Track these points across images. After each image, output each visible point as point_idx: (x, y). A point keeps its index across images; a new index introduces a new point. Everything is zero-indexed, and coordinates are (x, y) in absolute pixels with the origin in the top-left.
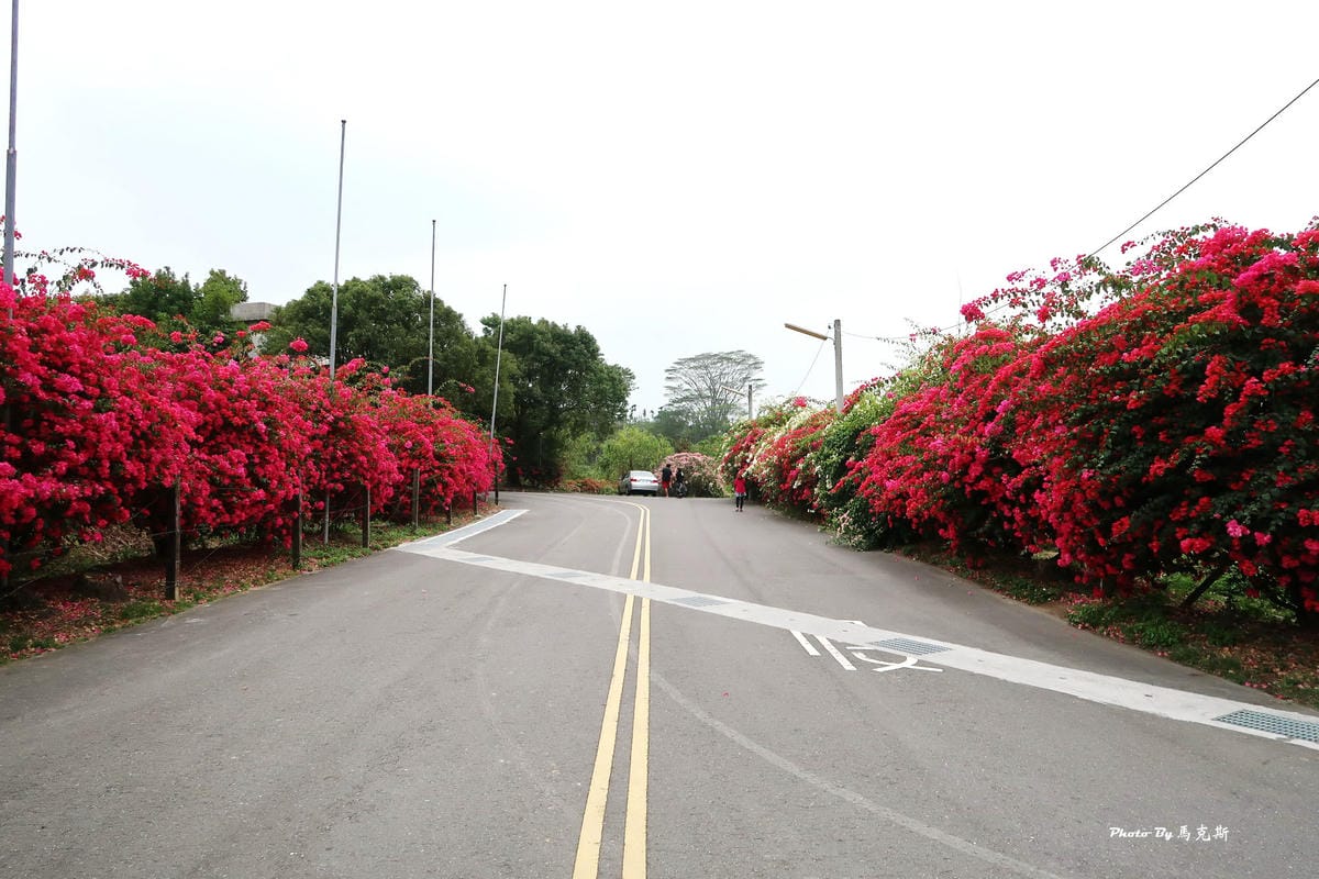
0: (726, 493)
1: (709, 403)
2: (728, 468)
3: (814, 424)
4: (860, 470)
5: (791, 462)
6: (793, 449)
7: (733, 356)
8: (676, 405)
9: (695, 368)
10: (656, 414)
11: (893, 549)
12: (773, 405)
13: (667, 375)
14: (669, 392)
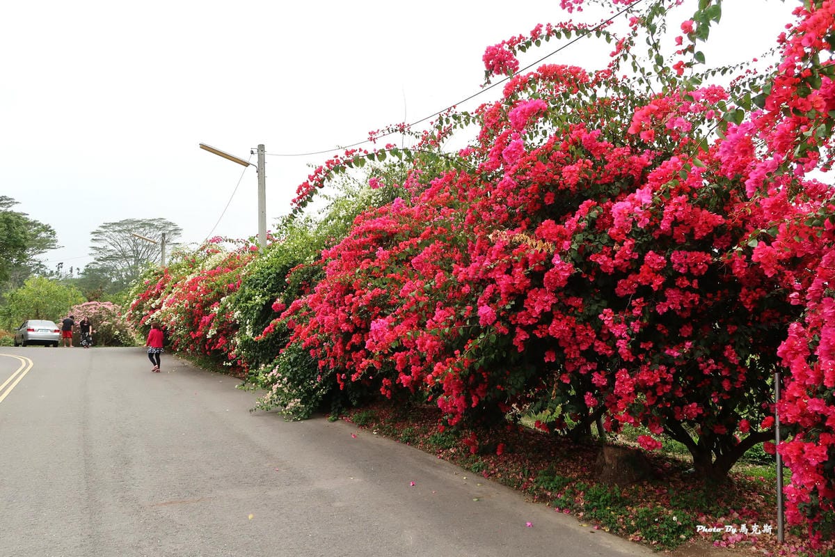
0: (138, 341)
1: (132, 263)
2: (136, 315)
3: (231, 264)
4: (296, 311)
5: (203, 307)
6: (206, 292)
7: (156, 223)
8: (100, 263)
9: (120, 231)
10: (82, 271)
11: (339, 415)
12: (187, 251)
13: (93, 236)
14: (94, 252)
